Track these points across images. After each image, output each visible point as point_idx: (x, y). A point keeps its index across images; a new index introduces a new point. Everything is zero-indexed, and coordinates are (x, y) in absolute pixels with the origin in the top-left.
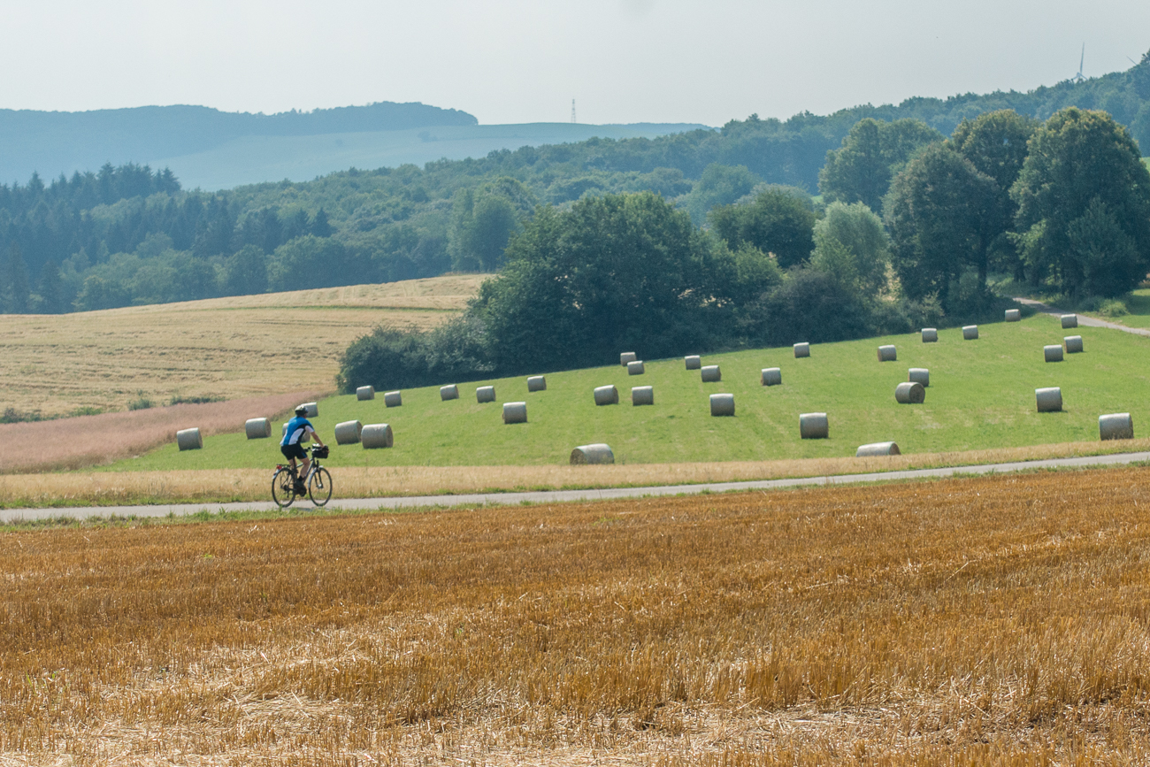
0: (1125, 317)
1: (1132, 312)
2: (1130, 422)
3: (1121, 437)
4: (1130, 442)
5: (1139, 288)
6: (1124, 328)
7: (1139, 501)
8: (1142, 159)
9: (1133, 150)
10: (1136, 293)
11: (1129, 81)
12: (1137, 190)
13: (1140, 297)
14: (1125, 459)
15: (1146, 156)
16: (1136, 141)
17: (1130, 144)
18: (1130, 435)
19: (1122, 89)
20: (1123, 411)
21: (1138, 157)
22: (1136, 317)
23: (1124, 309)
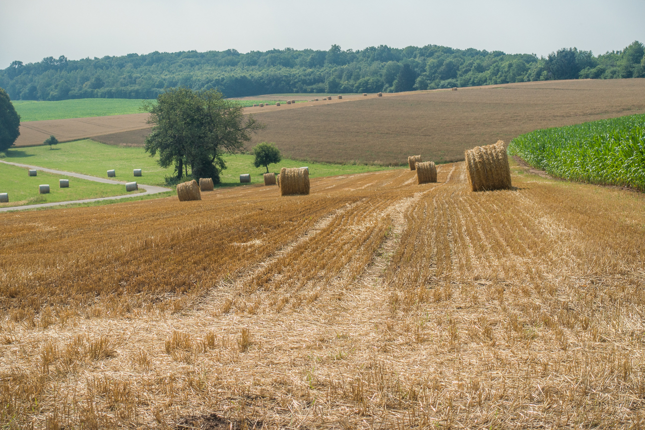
0: (6, 158)
1: (8, 156)
2: (7, 196)
3: (4, 202)
4: (7, 203)
5: (10, 148)
6: (5, 162)
7: (7, 225)
8: (10, 101)
9: (7, 97)
10: (9, 149)
11: (5, 73)
12: (9, 112)
13: (11, 151)
14: (5, 210)
15: (12, 100)
16: (8, 94)
17: (6, 96)
18: (7, 201)
19: (3, 76)
20: (5, 192)
21: (9, 100)
22: (9, 158)
23: (5, 155)
